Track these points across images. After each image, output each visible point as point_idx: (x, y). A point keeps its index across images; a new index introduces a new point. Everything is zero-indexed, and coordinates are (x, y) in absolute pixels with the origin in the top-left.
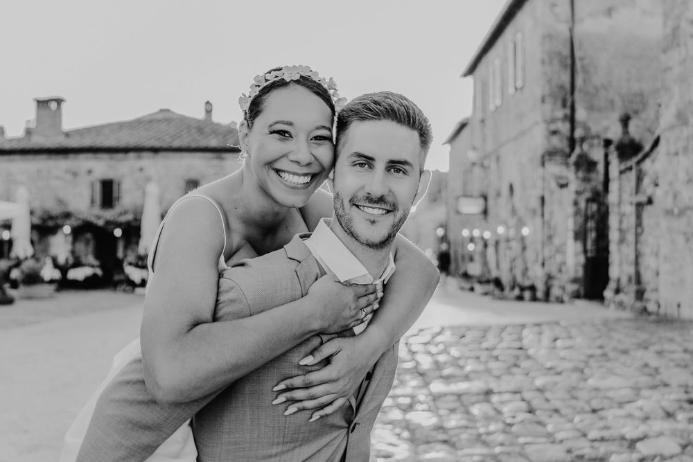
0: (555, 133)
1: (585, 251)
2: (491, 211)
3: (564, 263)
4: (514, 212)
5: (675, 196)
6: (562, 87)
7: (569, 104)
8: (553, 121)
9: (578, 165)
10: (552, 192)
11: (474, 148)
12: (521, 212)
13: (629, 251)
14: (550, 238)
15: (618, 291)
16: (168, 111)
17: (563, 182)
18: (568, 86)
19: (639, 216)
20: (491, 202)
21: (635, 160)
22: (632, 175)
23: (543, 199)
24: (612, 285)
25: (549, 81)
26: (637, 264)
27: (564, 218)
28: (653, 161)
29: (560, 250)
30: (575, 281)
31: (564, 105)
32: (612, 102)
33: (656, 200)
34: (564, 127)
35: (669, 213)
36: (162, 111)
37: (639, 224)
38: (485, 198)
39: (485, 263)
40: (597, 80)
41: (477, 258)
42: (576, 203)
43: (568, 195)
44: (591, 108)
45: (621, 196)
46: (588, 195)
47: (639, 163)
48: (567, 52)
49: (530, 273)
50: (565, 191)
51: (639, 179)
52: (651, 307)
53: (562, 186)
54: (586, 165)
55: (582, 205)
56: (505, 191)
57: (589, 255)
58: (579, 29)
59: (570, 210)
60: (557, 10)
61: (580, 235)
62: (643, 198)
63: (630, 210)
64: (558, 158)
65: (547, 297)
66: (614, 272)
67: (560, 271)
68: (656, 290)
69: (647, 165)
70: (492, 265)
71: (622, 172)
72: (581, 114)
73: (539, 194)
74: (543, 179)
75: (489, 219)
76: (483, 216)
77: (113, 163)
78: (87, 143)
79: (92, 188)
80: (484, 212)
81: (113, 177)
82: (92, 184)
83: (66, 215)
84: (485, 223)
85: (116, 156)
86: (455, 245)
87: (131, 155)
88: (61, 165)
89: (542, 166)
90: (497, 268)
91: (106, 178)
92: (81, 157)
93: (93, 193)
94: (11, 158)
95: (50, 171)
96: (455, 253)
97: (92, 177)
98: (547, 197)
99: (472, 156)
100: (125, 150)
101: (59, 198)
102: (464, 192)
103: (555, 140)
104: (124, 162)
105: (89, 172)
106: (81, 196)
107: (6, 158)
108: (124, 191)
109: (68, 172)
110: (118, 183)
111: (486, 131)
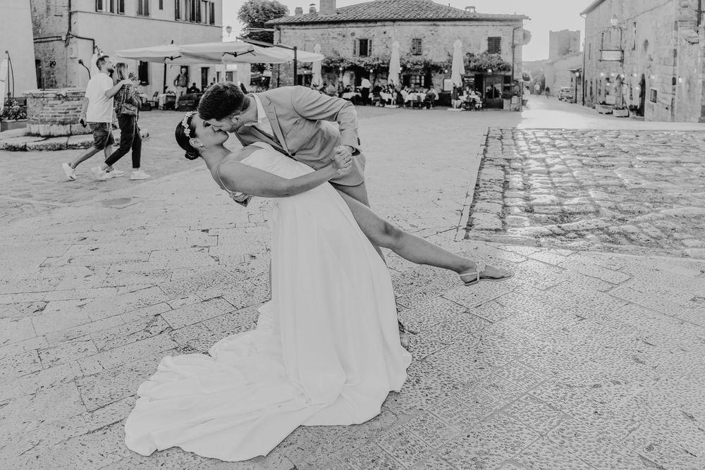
2: (627, 60)
10: (683, 48)
20: (627, 54)
23: (675, 52)
38: (622, 51)
39: (620, 97)
41: (613, 92)
43: (697, 49)
56: (640, 45)
73: (673, 48)
74: (676, 38)
75: (625, 65)
76: (620, 63)
77: (367, 29)
78: (351, 17)
79: (355, 44)
80: (622, 61)
81: (367, 37)
82: (355, 41)
83: (342, 61)
84: (621, 68)
85: (369, 25)
86: (591, 83)
87: (379, 24)
88: (335, 31)
89: (676, 29)
90: (631, 99)
91: (363, 38)
92: (347, 25)
93: (355, 47)
94: (307, 27)
95: (329, 35)
96: (591, 88)
97: (354, 37)
98: (678, 51)
99: (614, 22)
100: (376, 21)
101: (335, 50)
102: (602, 47)
103: (686, 11)
104: (374, 28)
105: (353, 34)
106: (348, 49)
107: (304, 27)
108: (374, 46)
109: (339, 34)
110: (371, 41)
111: (624, 4)
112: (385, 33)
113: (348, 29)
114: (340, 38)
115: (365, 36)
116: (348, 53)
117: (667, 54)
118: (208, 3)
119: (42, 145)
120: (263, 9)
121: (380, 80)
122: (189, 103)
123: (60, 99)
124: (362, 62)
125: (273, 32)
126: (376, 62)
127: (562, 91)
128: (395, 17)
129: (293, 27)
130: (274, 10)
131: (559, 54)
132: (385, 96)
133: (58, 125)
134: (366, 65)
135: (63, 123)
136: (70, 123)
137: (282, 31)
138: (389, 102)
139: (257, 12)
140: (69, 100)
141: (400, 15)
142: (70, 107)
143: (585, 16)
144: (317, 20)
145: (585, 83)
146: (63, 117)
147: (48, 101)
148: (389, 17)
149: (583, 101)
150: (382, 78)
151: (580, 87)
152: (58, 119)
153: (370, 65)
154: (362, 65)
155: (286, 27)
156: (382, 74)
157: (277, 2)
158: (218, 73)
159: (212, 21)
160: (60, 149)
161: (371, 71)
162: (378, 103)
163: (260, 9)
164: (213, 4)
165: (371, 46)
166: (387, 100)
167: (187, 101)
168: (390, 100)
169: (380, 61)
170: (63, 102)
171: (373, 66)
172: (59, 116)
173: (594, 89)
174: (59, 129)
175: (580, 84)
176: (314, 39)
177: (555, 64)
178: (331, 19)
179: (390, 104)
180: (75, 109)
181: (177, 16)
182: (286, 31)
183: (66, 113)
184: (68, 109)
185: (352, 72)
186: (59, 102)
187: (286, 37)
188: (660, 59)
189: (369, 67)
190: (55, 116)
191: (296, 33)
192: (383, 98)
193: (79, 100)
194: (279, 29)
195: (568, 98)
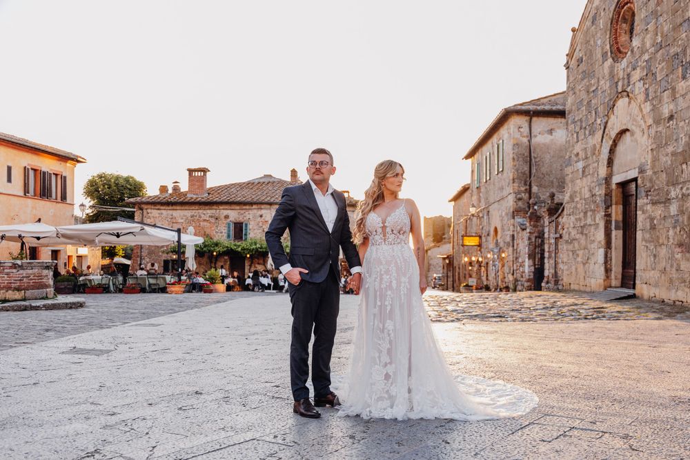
0: (520, 199)
1: (535, 265)
2: (484, 244)
3: (523, 272)
4: (497, 244)
5: (569, 234)
6: (524, 173)
7: (528, 184)
8: (519, 192)
9: (531, 219)
10: (518, 233)
11: (473, 206)
12: (502, 245)
13: (552, 262)
14: (517, 258)
15: (547, 283)
16: (270, 176)
17: (524, 227)
18: (527, 172)
19: (556, 244)
20: (484, 239)
21: (555, 216)
22: (554, 224)
23: (513, 236)
24: (545, 279)
25: (517, 170)
26: (555, 268)
27: (523, 247)
28: (562, 218)
29: (522, 265)
30: (528, 281)
31: (525, 184)
32: (552, 182)
33: (563, 236)
34: (525, 196)
35: (567, 242)
36: (266, 176)
37: (556, 248)
38: (480, 237)
39: (479, 278)
40: (544, 170)
41: (474, 275)
42: (529, 239)
43: (526, 234)
44: (540, 186)
45: (549, 234)
46: (536, 234)
47: (556, 218)
48: (527, 154)
49: (506, 280)
50: (525, 232)
51: (557, 227)
52: (560, 287)
53: (523, 230)
54: (536, 218)
55: (533, 240)
56: (492, 233)
57: (537, 266)
58: (534, 140)
59: (527, 242)
60: (521, 130)
61: (531, 256)
62: (558, 235)
63: (553, 241)
64: (522, 214)
65: (515, 290)
66: (546, 273)
67: (522, 277)
68: (562, 280)
69: (560, 219)
70: (484, 278)
71: (550, 223)
72: (535, 189)
73: (511, 233)
74: (514, 225)
75: (482, 250)
76: (479, 248)
77: (242, 212)
78: (224, 199)
79: (229, 227)
80: (480, 246)
81: (243, 221)
82: (229, 224)
83: (217, 244)
84: (479, 252)
85: (244, 207)
86: (459, 268)
87: (254, 207)
88: (207, 213)
89: (514, 218)
90: (487, 279)
91: (238, 221)
92: (221, 208)
93: (229, 231)
94: (174, 207)
95: (200, 217)
96: (459, 274)
97: (229, 220)
98: (515, 236)
99: (473, 210)
100: (251, 204)
101: (207, 233)
102: (466, 233)
103: (520, 203)
104: (250, 212)
105: (227, 217)
106: (222, 233)
107: (170, 208)
108: (250, 230)
109: (212, 217)
110: (246, 225)
111: (481, 195)
112: (261, 216)
113: (223, 212)
114: (213, 220)
115: (241, 219)
116: (222, 236)
117: (508, 239)
118: (59, 177)
119: (9, 306)
120: (117, 185)
121: (257, 265)
122: (69, 285)
123: (15, 268)
124: (239, 246)
125: (134, 212)
126: (254, 247)
127: (435, 279)
128: (272, 201)
129: (158, 207)
130: (129, 187)
131: (434, 241)
132: (265, 281)
133: (13, 291)
134: (243, 249)
135: (18, 289)
136: (24, 289)
137: (145, 211)
138: (269, 287)
139: (109, 188)
140: (24, 269)
141: (277, 198)
142: (24, 275)
143: (453, 203)
144: (186, 200)
145: (454, 269)
146: (18, 284)
147: (4, 269)
148: (266, 200)
149: (453, 287)
150: (258, 264)
151: (450, 274)
152: (13, 285)
153: (247, 249)
154: (239, 249)
155: (149, 206)
156: (258, 259)
157: (132, 178)
158: (69, 257)
159: (64, 198)
160: (25, 310)
161: (248, 256)
162: (256, 289)
163: (113, 185)
164: (65, 177)
165: (246, 229)
166: (267, 285)
167: (66, 283)
168: (269, 285)
169: (258, 246)
170: (18, 271)
171: (250, 251)
172: (14, 283)
173: (461, 274)
174: (15, 294)
175: (450, 271)
176: (182, 221)
177: (429, 252)
178: (203, 200)
179: (270, 289)
180: (29, 277)
181: (26, 191)
182: (149, 211)
183: (20, 280)
184: (23, 277)
185: (226, 258)
186: (14, 271)
187: (149, 218)
188: (505, 242)
189: (246, 252)
190: (11, 283)
191: (162, 214)
192: (263, 283)
193: (32, 269)
194: (142, 209)
195: (440, 285)
